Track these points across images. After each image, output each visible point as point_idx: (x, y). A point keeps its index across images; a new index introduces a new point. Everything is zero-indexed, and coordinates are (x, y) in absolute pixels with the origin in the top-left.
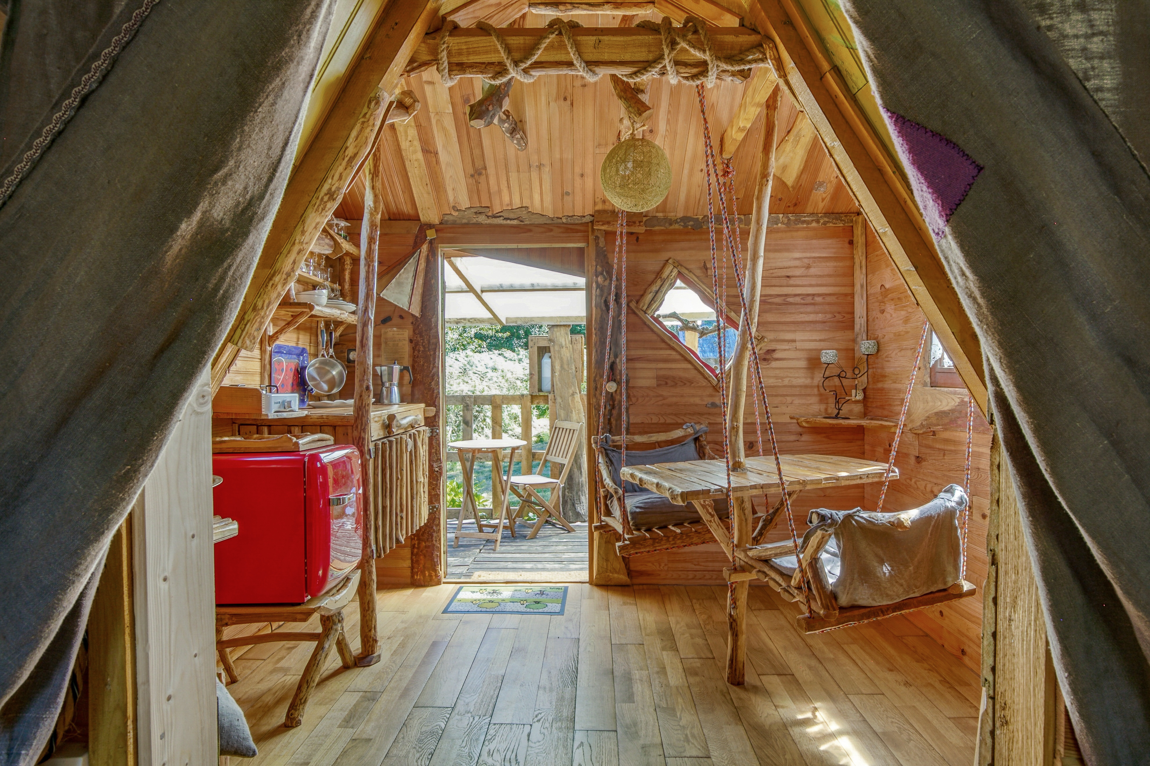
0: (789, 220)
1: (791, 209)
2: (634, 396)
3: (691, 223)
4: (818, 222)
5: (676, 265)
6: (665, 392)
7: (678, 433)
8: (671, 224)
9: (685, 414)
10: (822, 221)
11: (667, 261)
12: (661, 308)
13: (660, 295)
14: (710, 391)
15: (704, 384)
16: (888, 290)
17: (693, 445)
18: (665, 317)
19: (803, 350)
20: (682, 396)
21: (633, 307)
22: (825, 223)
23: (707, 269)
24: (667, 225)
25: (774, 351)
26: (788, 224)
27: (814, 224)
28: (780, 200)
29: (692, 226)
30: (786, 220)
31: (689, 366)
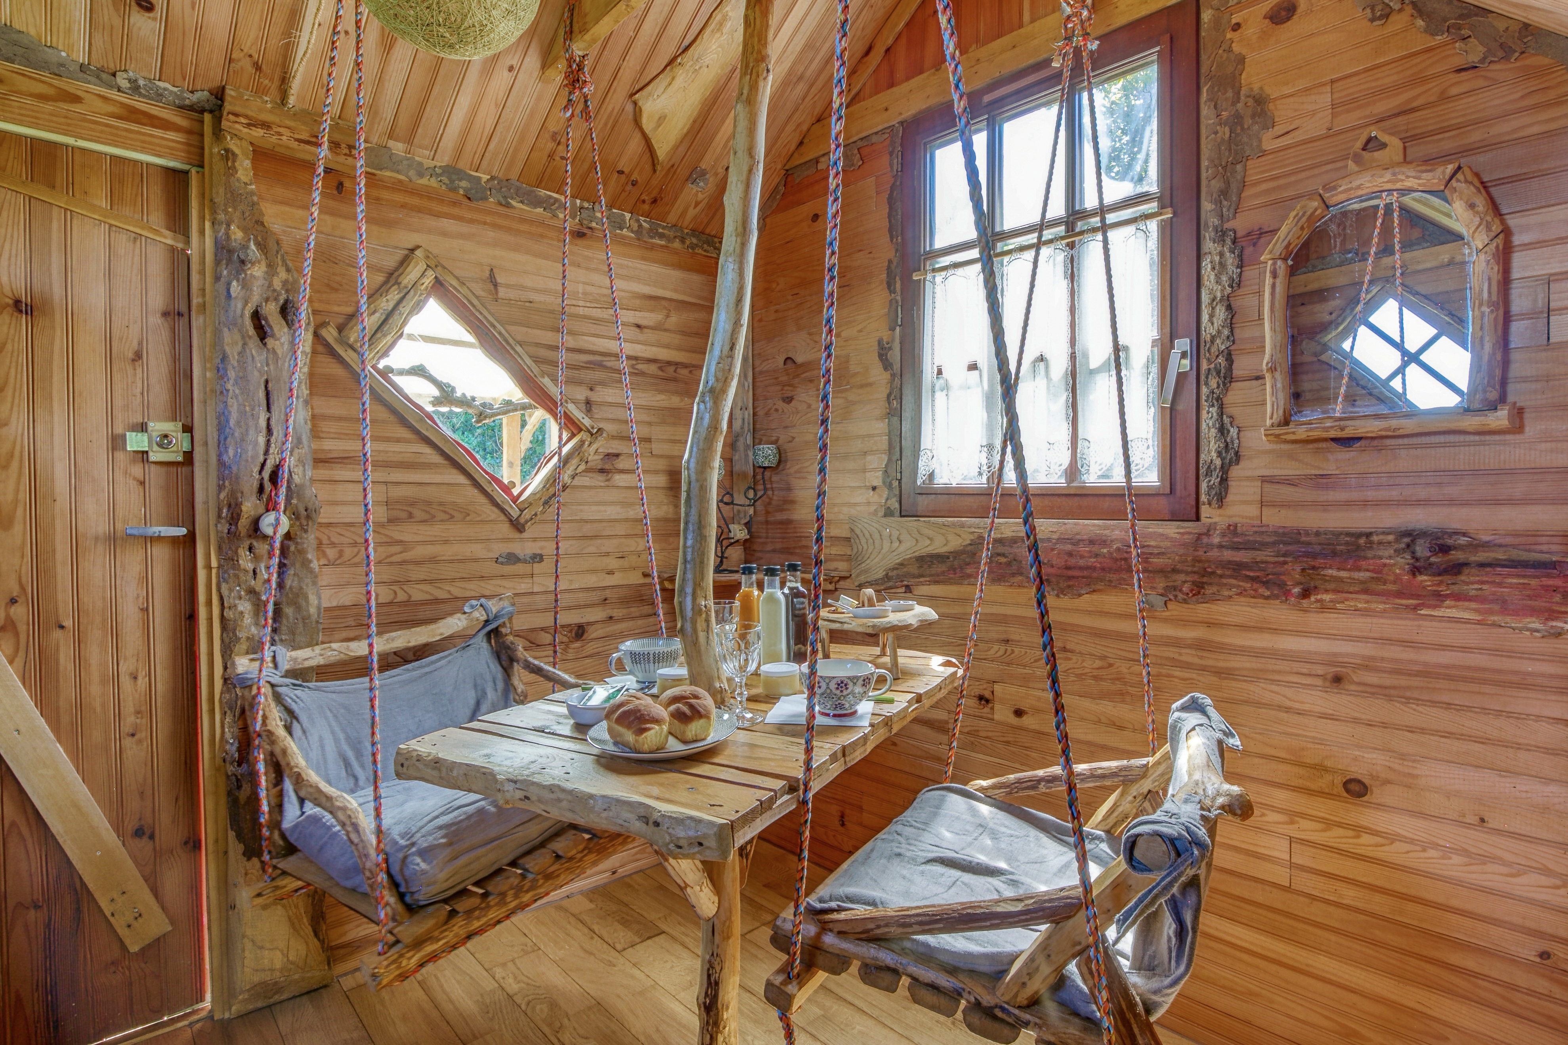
0: (640, 226)
1: (646, 207)
2: (333, 544)
3: (464, 184)
4: (683, 241)
5: (432, 263)
6: (407, 533)
7: (454, 624)
8: (421, 175)
9: (453, 580)
10: (688, 242)
11: (412, 250)
12: (392, 353)
13: (396, 319)
14: (505, 529)
15: (493, 516)
16: (802, 365)
17: (485, 645)
18: (401, 372)
19: (662, 456)
20: (446, 542)
21: (331, 340)
22: (693, 246)
23: (496, 285)
24: (412, 173)
25: (617, 455)
26: (639, 231)
27: (677, 244)
28: (634, 183)
29: (465, 189)
30: (635, 227)
31: (462, 479)
